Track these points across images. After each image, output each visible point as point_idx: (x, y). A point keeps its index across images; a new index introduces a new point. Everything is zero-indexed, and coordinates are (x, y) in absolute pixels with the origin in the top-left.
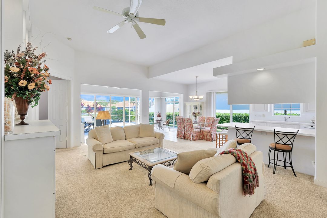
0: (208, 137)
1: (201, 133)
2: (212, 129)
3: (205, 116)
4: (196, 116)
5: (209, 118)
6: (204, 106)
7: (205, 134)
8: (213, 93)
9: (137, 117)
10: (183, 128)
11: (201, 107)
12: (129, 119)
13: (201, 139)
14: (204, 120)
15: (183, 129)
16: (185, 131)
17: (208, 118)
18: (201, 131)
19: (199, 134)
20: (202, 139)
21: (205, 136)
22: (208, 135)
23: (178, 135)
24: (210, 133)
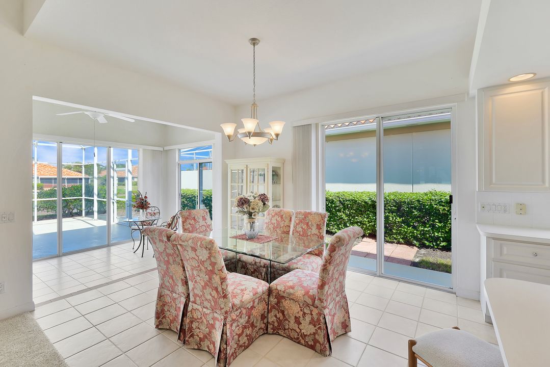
0: (307, 328)
1: (273, 300)
2: (326, 287)
3: (289, 208)
4: (250, 214)
5: (307, 215)
6: (287, 173)
7: (293, 309)
8: (317, 125)
9: (112, 204)
10: (180, 284)
11: (276, 174)
12: (96, 208)
13: (270, 331)
14: (287, 223)
15: (181, 289)
16: (188, 296)
17: (302, 217)
18: (270, 291)
19: (260, 308)
20: (276, 332)
21: (292, 320)
22: (308, 318)
23: (163, 311)
24: (315, 312)
